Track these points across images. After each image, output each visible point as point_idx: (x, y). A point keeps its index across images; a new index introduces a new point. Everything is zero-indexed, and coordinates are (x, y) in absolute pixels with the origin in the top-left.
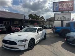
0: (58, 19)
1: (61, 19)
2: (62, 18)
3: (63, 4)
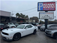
0: (43, 18)
2: (46, 17)
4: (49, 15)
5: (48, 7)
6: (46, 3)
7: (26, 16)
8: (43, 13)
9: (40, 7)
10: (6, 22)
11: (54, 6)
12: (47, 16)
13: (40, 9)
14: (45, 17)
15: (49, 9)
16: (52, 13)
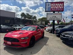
0: (50, 19)
1: (53, 19)
3: (55, 4)
4: (57, 16)
8: (51, 14)
9: (47, 7)
11: (62, 7)
12: (55, 17)
13: (48, 9)
15: (57, 10)
16: (60, 14)
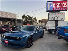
5: (59, 6)
6: (56, 2)
7: (33, 18)
10: (12, 25)
14: (55, 18)
